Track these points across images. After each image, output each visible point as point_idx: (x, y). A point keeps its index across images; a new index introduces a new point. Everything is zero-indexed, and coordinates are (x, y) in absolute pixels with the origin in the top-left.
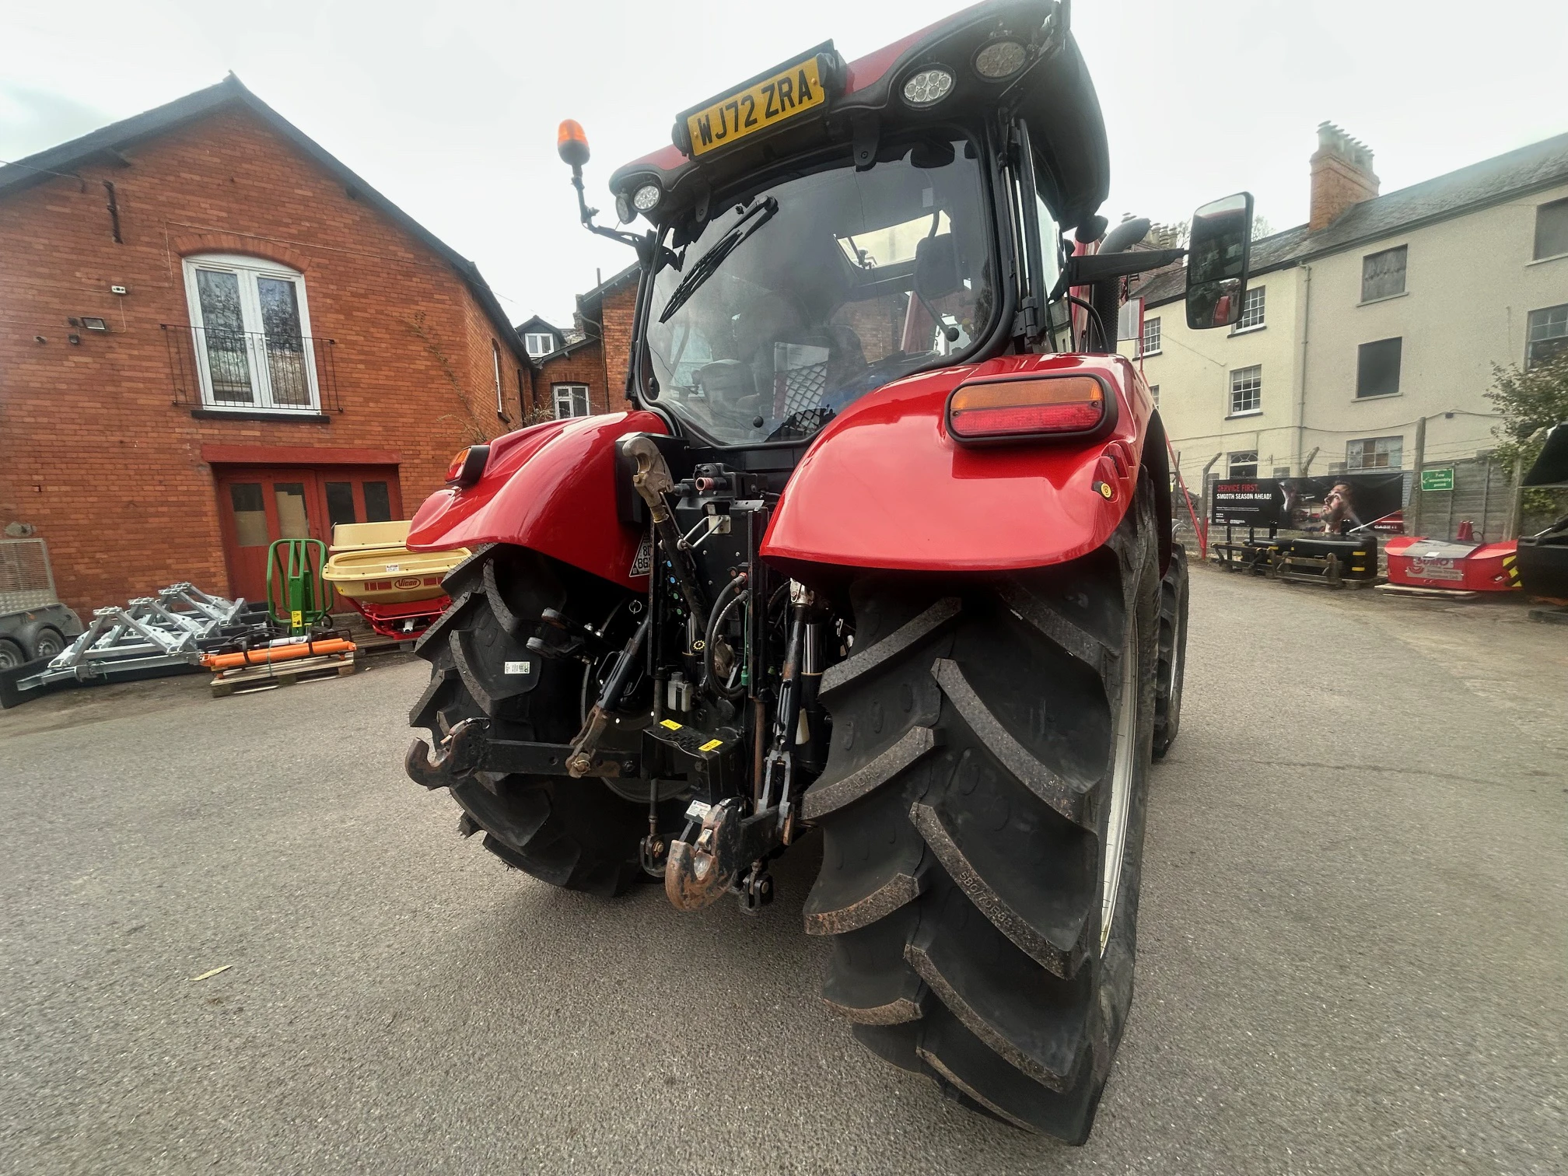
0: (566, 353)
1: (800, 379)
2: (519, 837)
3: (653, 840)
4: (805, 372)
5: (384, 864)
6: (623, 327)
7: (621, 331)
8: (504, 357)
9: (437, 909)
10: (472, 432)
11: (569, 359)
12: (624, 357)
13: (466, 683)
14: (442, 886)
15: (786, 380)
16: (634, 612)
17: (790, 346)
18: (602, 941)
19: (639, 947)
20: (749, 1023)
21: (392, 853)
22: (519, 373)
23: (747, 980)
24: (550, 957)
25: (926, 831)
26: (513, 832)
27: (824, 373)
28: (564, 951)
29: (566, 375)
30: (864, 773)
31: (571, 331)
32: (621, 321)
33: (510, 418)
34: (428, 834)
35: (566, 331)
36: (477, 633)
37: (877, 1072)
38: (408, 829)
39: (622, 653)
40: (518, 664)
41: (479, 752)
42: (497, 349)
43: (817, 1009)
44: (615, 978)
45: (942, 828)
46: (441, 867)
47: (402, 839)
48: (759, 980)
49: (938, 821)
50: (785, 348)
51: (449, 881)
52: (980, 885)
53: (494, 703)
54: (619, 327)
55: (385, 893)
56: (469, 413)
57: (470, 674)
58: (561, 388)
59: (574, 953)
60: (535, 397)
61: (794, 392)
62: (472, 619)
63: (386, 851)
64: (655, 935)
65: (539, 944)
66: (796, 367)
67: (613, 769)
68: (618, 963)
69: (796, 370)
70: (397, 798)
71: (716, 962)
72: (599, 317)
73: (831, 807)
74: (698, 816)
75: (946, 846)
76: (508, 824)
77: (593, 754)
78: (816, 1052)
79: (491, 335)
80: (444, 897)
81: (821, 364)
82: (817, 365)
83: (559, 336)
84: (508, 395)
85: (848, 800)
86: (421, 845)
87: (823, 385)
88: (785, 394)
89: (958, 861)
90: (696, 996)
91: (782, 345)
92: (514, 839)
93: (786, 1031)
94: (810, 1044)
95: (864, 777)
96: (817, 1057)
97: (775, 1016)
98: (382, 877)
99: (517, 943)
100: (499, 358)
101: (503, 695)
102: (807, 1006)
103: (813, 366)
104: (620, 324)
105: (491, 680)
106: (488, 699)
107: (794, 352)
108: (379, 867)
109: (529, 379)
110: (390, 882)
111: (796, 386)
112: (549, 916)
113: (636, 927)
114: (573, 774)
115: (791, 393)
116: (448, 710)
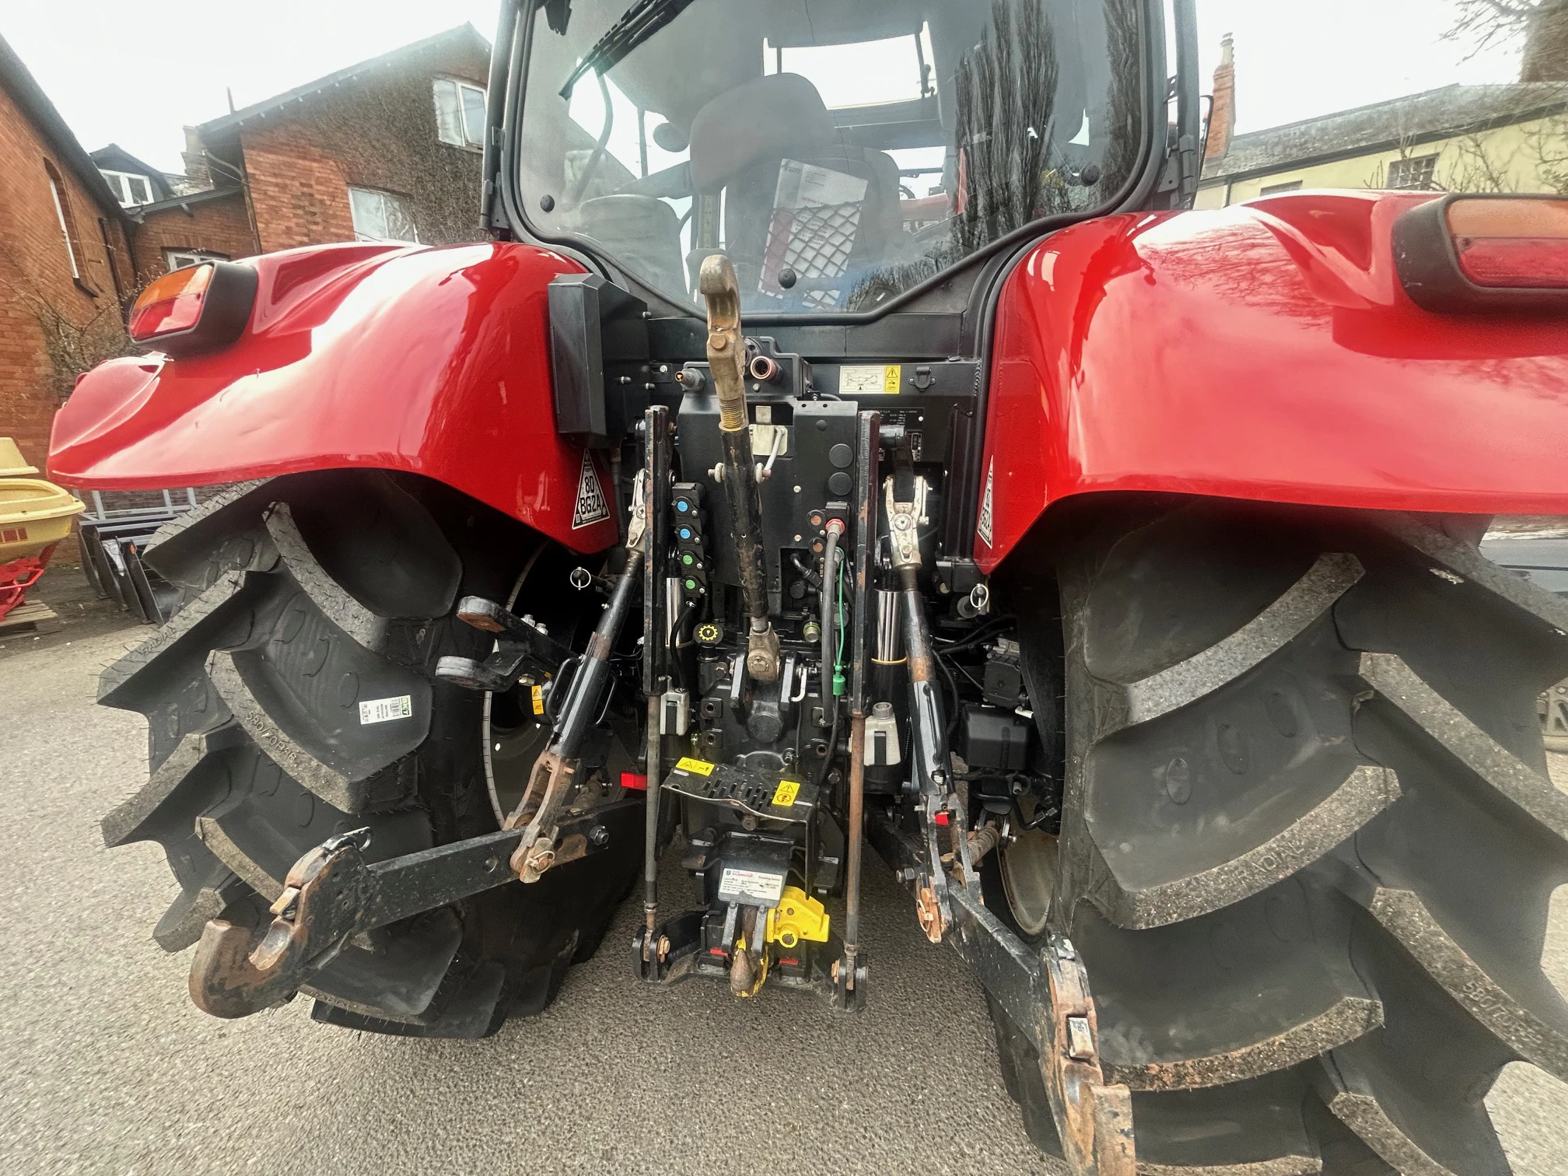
0: (184, 206)
1: (816, 225)
2: (409, 999)
3: (655, 939)
4: (825, 215)
5: (33, 1074)
6: (279, 181)
7: (277, 185)
8: (71, 193)
9: (196, 1134)
10: (31, 303)
11: (191, 216)
12: (287, 224)
13: (274, 756)
14: (193, 1079)
15: (790, 223)
16: (580, 587)
17: (807, 167)
18: (544, 1088)
19: (607, 1079)
20: (825, 1147)
21: (47, 1041)
22: (102, 227)
23: (787, 1077)
24: (467, 1154)
25: (1403, 929)
26: (397, 993)
27: (856, 220)
28: (487, 1130)
29: (186, 237)
30: (1272, 849)
31: (181, 179)
32: (277, 171)
33: (98, 291)
34: (119, 983)
35: (172, 176)
36: (272, 650)
37: (1011, 1156)
38: (72, 983)
39: (583, 657)
40: (388, 702)
41: (357, 899)
42: (56, 179)
43: (894, 1087)
44: (597, 1150)
45: (1432, 921)
46: (174, 1042)
47: (60, 1007)
48: (802, 1072)
49: (1425, 912)
50: (799, 171)
51: (202, 1066)
52: (1497, 995)
53: (354, 788)
54: (273, 180)
55: (57, 1138)
56: (19, 272)
57: (282, 736)
58: (181, 256)
59: (506, 1130)
60: (135, 267)
61: (802, 245)
62: (252, 625)
63: (31, 1042)
64: (621, 1048)
65: (436, 1135)
66: (810, 205)
67: (577, 846)
68: (588, 1119)
69: (810, 209)
70: (22, 927)
71: (733, 1064)
72: (238, 160)
73: (1202, 908)
74: (742, 892)
75: (1440, 948)
76: (382, 983)
77: (554, 836)
78: (928, 1157)
79: (40, 153)
80: (204, 1101)
81: (852, 205)
82: (847, 204)
83: (161, 183)
84: (88, 255)
85: (1240, 893)
86: (111, 1007)
87: (852, 238)
88: (787, 247)
89: (1461, 966)
90: (733, 1132)
91: (794, 164)
92: (401, 1007)
93: (877, 1140)
94: (916, 1148)
95: (1272, 856)
96: (934, 1164)
97: (852, 1122)
98: (37, 1103)
99: (393, 1147)
100: (61, 193)
101: (368, 768)
102: (879, 1088)
103: (840, 207)
104: (275, 175)
105: (332, 741)
106: (342, 782)
107: (812, 180)
108: (23, 1083)
109: (121, 236)
110: (61, 1108)
111: (807, 236)
112: (431, 1072)
113: (585, 1044)
114: (528, 878)
115: (797, 246)
116: (221, 811)
